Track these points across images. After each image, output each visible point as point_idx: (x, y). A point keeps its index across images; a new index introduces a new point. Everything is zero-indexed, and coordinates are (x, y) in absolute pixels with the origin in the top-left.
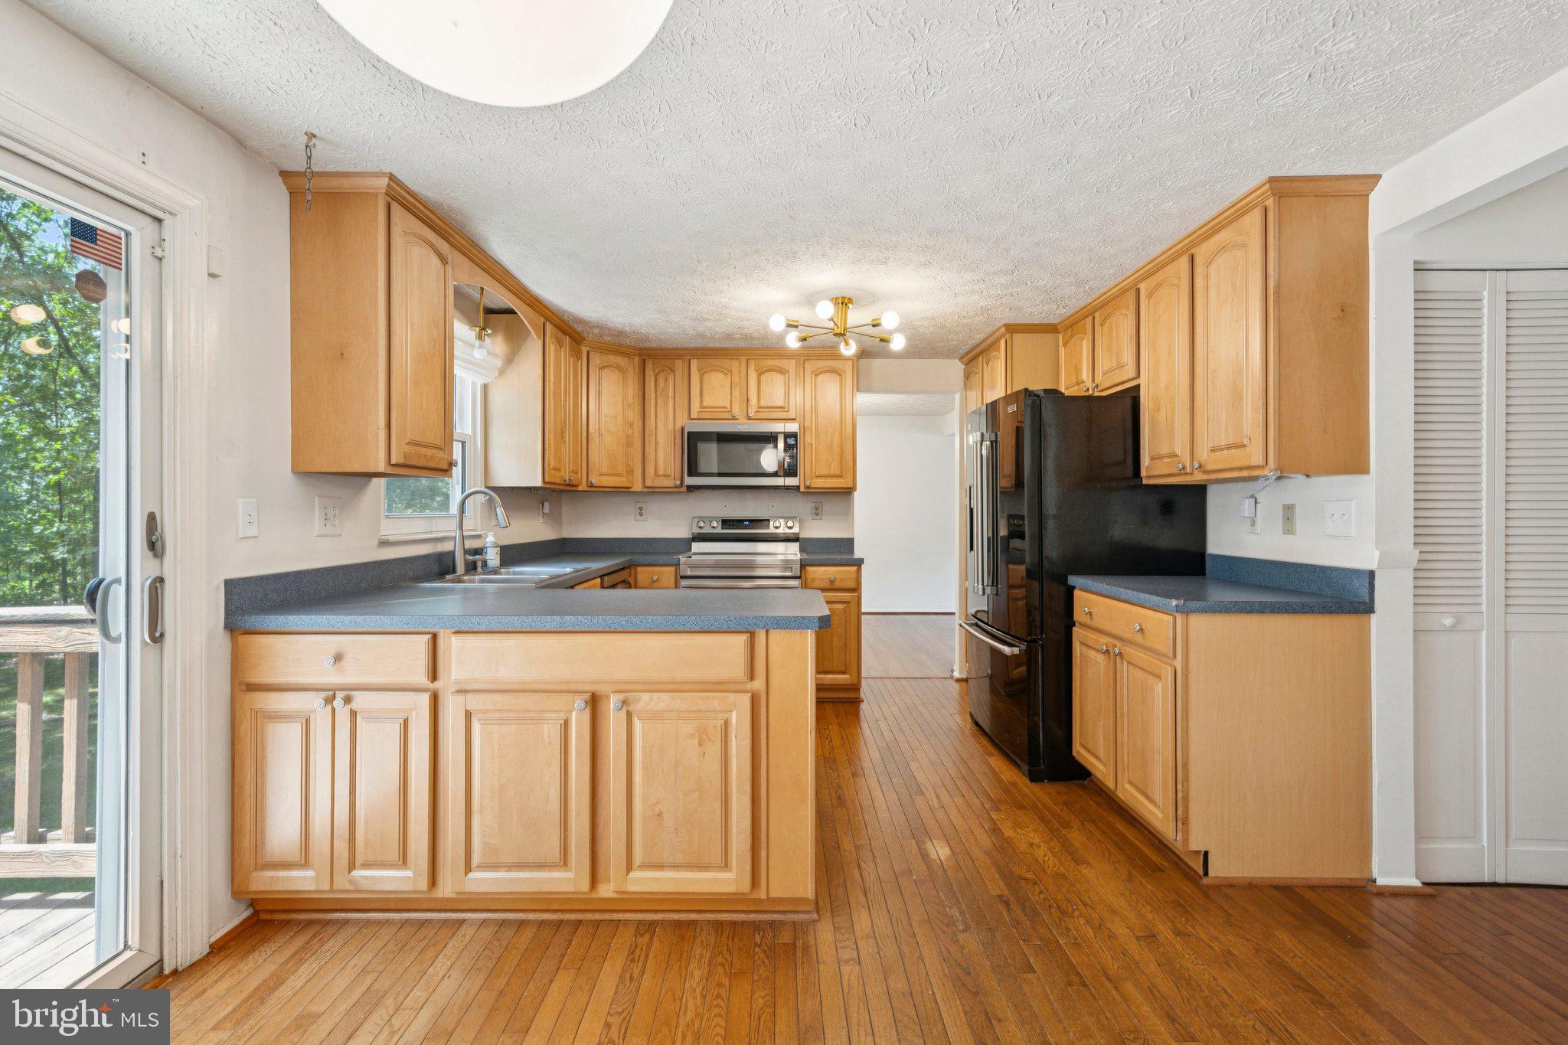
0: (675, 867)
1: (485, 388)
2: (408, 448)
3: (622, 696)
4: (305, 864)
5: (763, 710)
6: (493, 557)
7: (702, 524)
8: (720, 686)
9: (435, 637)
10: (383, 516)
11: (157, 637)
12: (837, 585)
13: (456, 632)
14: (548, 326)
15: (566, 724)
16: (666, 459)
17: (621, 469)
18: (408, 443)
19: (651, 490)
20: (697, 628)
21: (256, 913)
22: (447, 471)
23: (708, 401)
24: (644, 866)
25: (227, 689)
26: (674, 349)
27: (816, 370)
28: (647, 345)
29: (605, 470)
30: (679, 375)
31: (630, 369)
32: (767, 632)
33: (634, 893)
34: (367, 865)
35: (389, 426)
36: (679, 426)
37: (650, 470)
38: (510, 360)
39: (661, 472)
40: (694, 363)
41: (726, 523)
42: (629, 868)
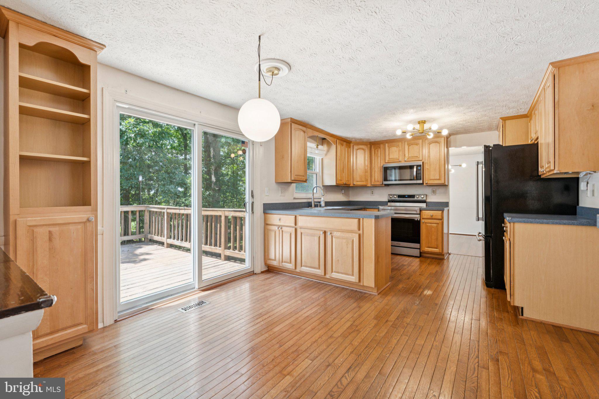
0: (342, 273)
1: (322, 159)
2: (295, 177)
3: (330, 232)
4: (275, 260)
5: (362, 238)
6: (323, 204)
7: (391, 197)
8: (352, 232)
9: (296, 216)
10: (295, 192)
11: (253, 213)
12: (434, 217)
13: (300, 216)
14: (337, 140)
15: (319, 237)
16: (378, 176)
17: (363, 179)
18: (295, 175)
19: (373, 186)
20: (346, 217)
21: (268, 269)
22: (306, 181)
23: (391, 157)
24: (335, 272)
25: (264, 225)
26: (380, 141)
27: (430, 143)
28: (371, 141)
29: (358, 179)
30: (382, 149)
31: (367, 149)
32: (363, 219)
33: (334, 278)
34: (285, 262)
35: (291, 172)
36: (382, 165)
37: (373, 179)
38: (328, 151)
39: (376, 180)
40: (387, 145)
41: (399, 196)
42: (332, 272)
